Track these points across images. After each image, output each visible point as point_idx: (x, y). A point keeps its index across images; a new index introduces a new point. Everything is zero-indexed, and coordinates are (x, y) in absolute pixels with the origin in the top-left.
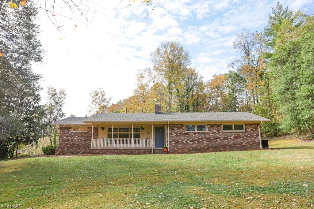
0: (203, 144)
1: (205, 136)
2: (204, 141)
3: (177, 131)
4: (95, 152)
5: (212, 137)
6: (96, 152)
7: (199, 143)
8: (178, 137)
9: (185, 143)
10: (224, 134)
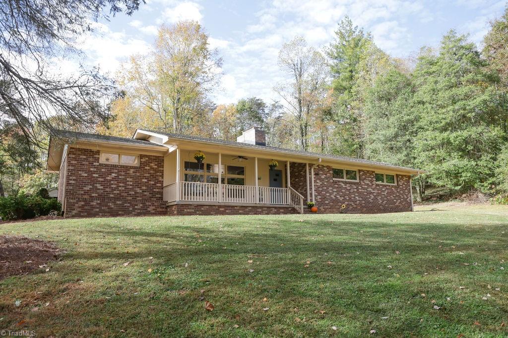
1: (358, 189)
2: (356, 197)
3: (323, 177)
4: (185, 210)
6: (188, 210)
7: (350, 200)
8: (325, 188)
9: (334, 198)
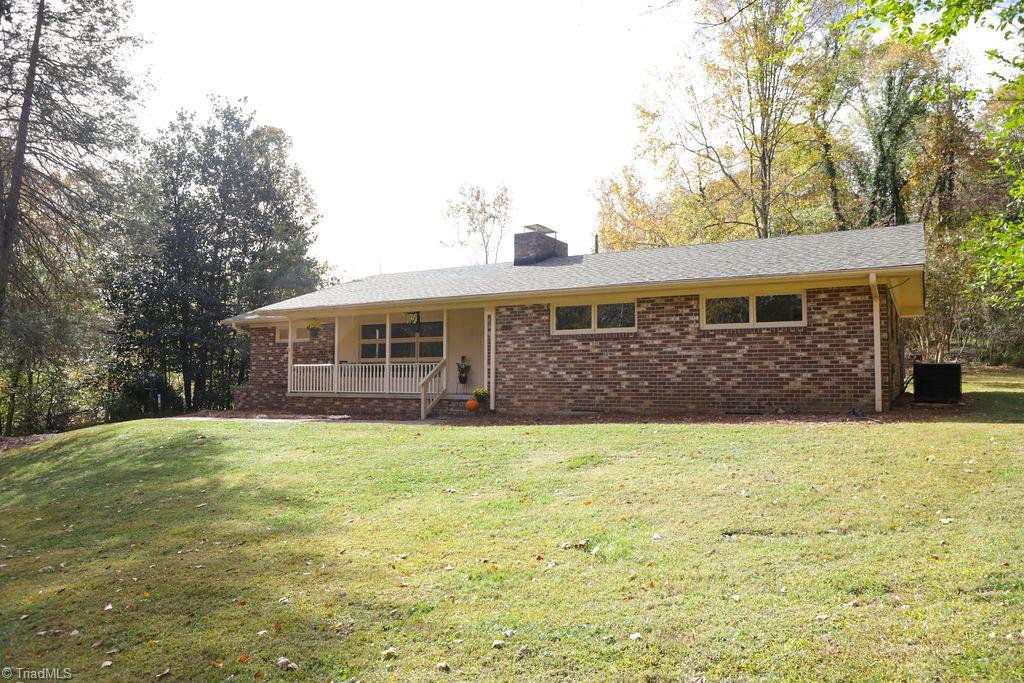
0: (614, 383)
1: (626, 351)
2: (619, 372)
3: (522, 332)
5: (655, 353)
8: (527, 356)
9: (549, 377)
10: (706, 340)
